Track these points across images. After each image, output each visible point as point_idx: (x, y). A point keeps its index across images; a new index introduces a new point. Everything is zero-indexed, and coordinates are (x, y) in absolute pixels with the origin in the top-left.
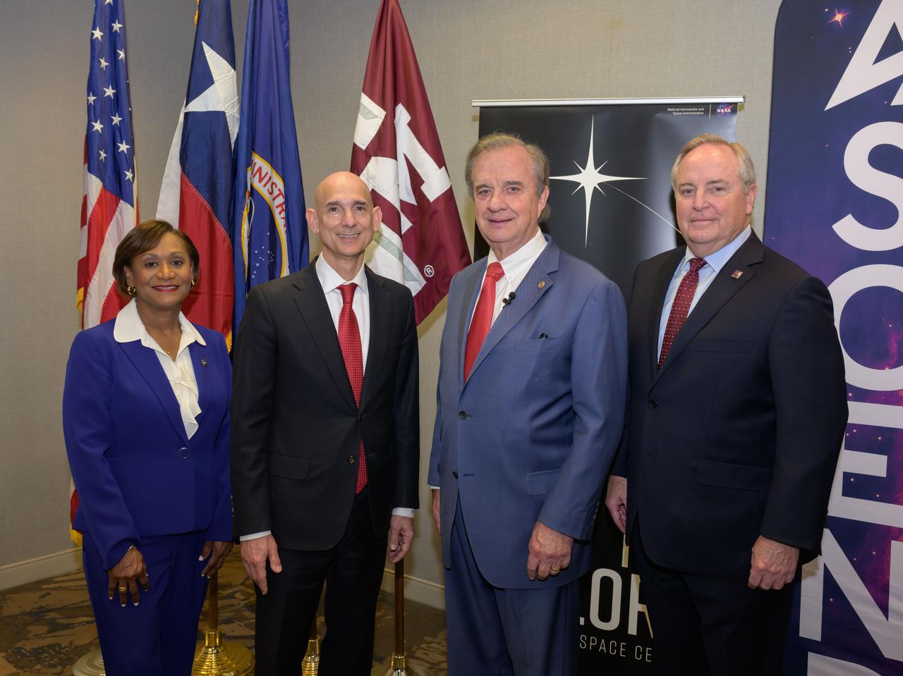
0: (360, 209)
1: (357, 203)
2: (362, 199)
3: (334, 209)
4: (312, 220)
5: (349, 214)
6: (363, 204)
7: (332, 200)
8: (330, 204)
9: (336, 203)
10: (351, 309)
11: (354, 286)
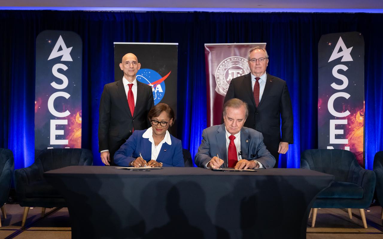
0: (134, 63)
1: (134, 61)
2: (135, 61)
3: (127, 63)
4: (121, 66)
5: (131, 64)
6: (135, 62)
7: (127, 61)
8: (126, 62)
9: (128, 62)
10: (131, 90)
11: (132, 84)
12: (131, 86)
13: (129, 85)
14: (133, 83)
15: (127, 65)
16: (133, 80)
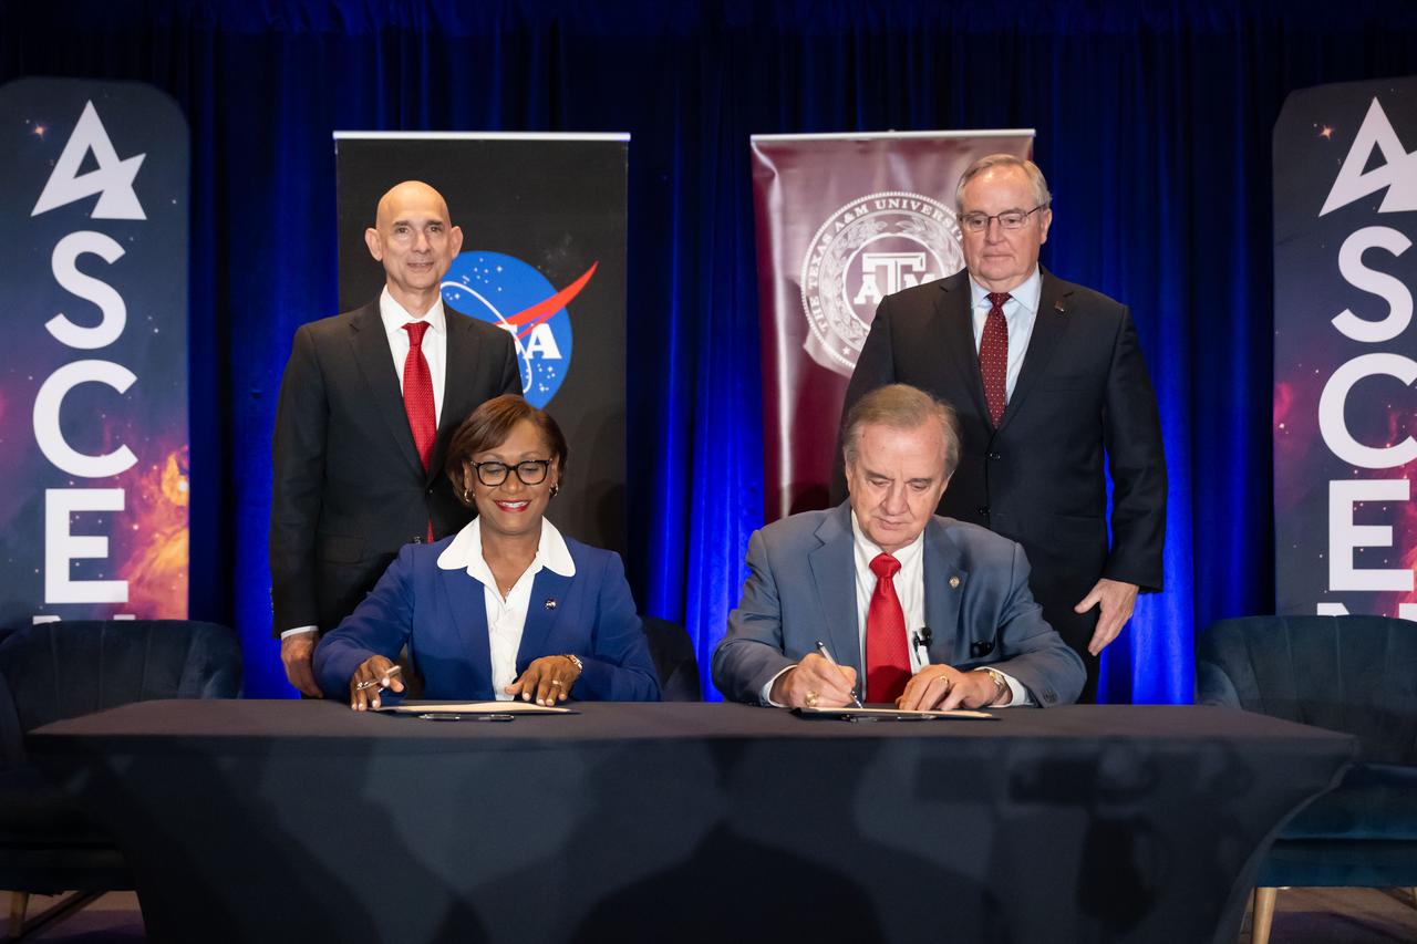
12: (417, 332)
13: (408, 327)
14: (427, 318)
15: (404, 237)
16: (426, 307)
